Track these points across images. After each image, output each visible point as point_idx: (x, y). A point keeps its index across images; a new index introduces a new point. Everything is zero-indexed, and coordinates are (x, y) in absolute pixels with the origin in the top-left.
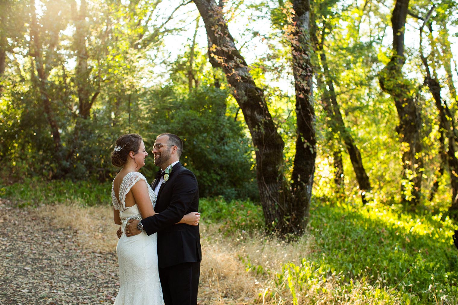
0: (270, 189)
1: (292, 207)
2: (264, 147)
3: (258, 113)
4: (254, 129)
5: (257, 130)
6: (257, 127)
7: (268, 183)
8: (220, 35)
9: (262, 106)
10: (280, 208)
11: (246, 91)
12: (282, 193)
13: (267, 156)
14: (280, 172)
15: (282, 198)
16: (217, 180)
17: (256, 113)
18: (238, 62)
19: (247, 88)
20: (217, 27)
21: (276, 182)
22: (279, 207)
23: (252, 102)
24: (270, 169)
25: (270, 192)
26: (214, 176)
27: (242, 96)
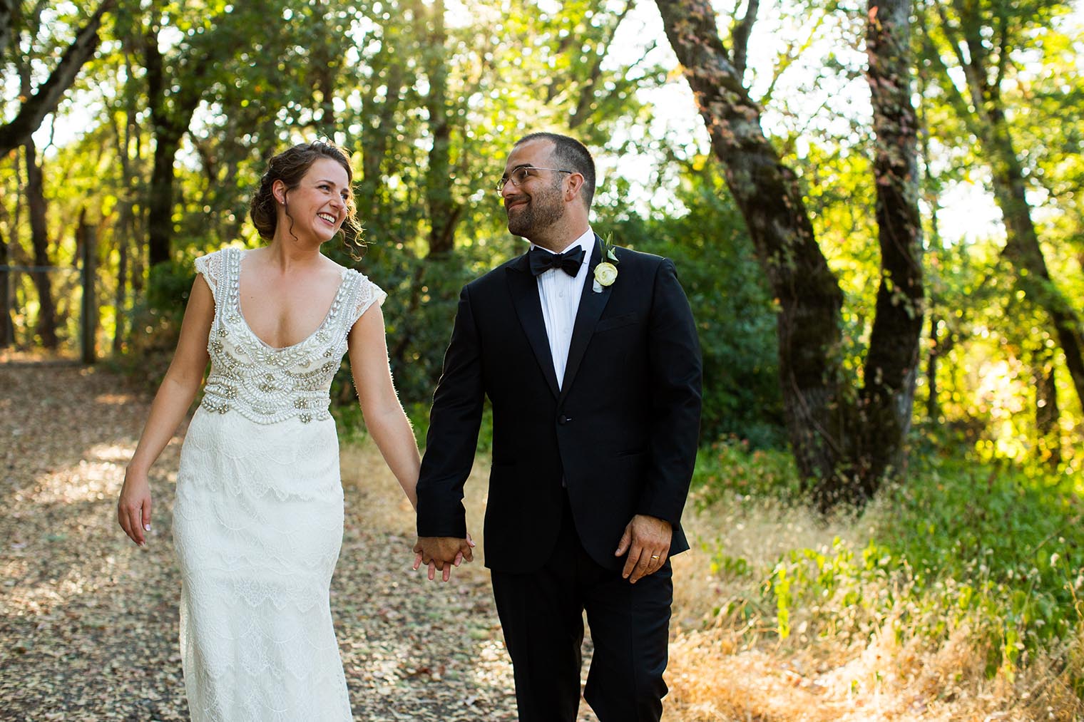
0: (808, 402)
1: (859, 445)
2: (795, 303)
3: (781, 223)
4: (770, 260)
5: (778, 263)
6: (777, 254)
7: (803, 386)
8: (693, 41)
9: (789, 205)
10: (833, 449)
11: (753, 173)
12: (837, 410)
13: (801, 323)
14: (831, 360)
15: (837, 422)
16: (729, 405)
17: (776, 223)
18: (731, 102)
19: (755, 164)
20: (685, 23)
21: (824, 387)
22: (828, 444)
23: (767, 198)
24: (809, 354)
25: (808, 410)
26: (725, 398)
27: (744, 184)
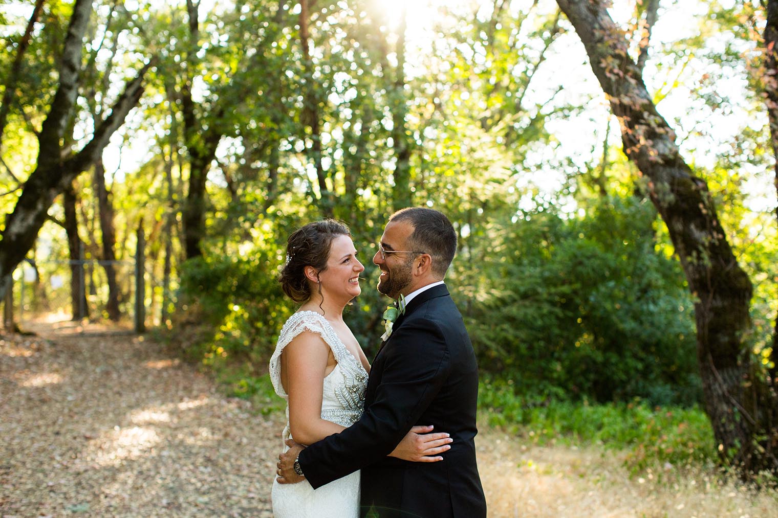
0: (725, 380)
1: (771, 417)
2: (711, 295)
3: (697, 227)
4: (689, 259)
5: (695, 261)
6: (694, 254)
7: (720, 367)
8: (617, 75)
9: (704, 211)
10: (748, 421)
11: (672, 184)
12: (750, 388)
13: (717, 312)
14: (745, 344)
15: (751, 397)
16: (637, 370)
17: (693, 227)
18: (653, 124)
19: (673, 177)
20: (610, 59)
21: (737, 367)
22: (744, 417)
23: (685, 206)
24: (724, 339)
25: (725, 387)
26: (632, 362)
27: (664, 194)
